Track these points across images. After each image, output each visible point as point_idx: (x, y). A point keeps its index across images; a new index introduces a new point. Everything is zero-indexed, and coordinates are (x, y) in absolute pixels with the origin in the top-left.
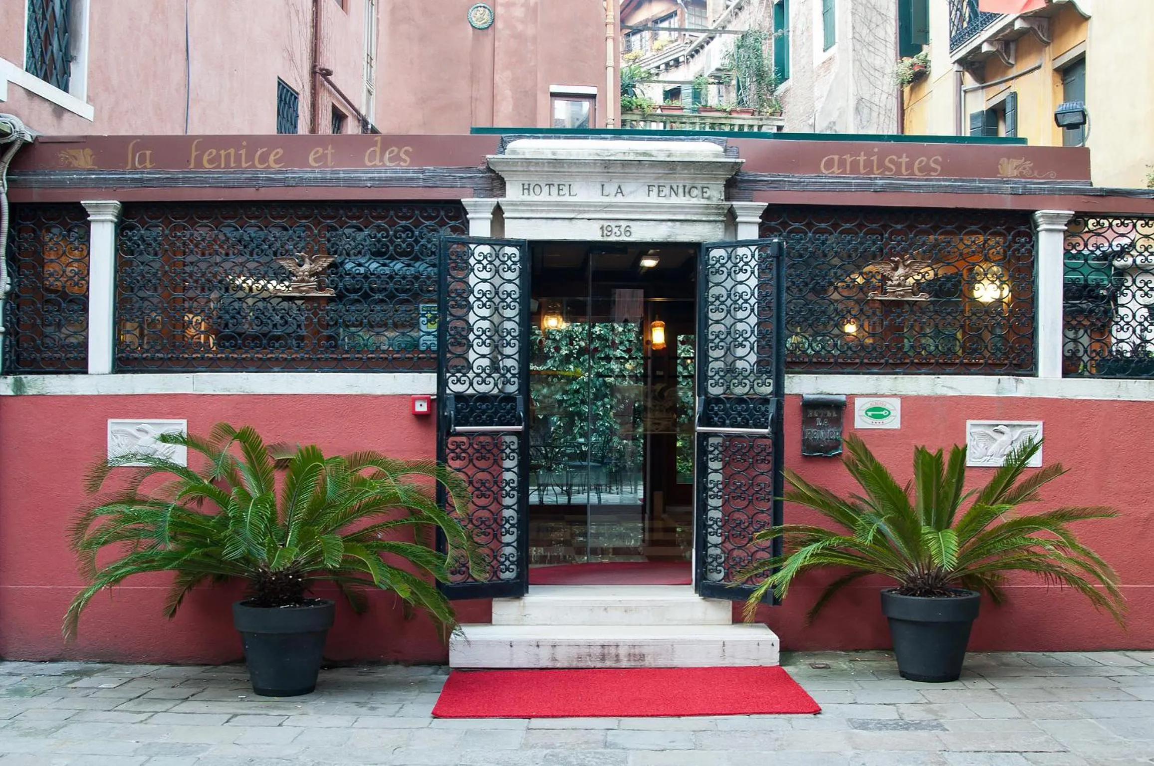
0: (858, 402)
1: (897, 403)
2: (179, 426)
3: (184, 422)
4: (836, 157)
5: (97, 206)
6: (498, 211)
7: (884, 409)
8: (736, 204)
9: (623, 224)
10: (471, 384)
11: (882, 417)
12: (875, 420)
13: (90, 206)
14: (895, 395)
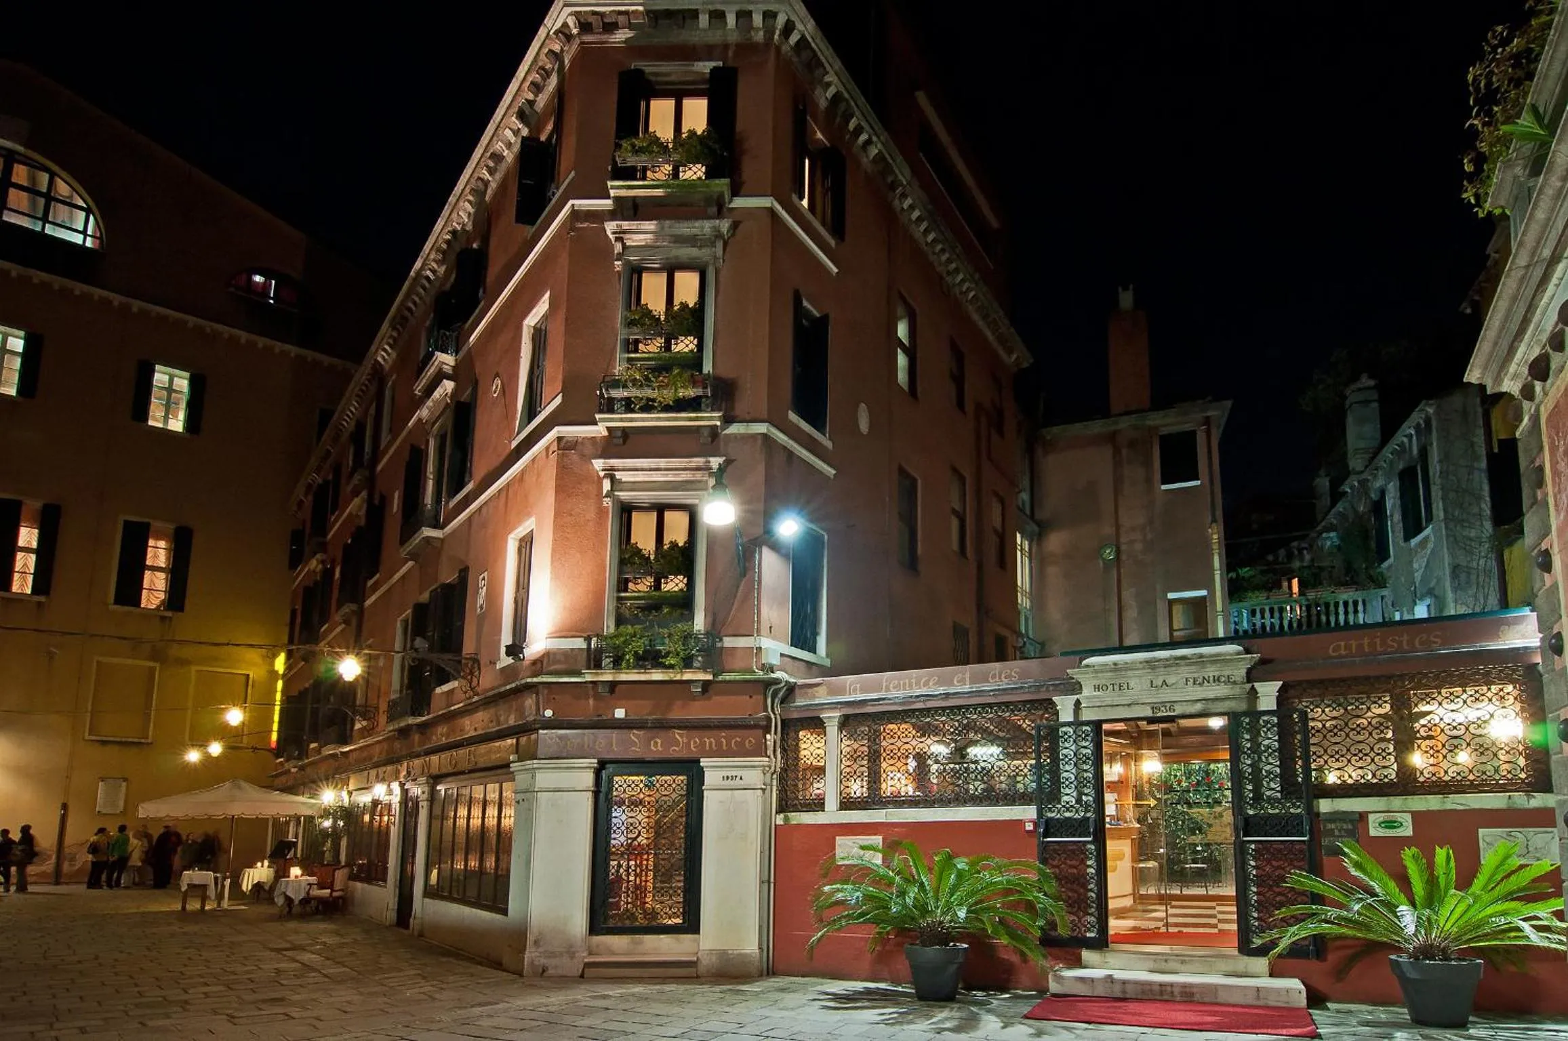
0: (1371, 817)
1: (1408, 817)
2: (877, 840)
3: (881, 837)
4: (1343, 644)
5: (830, 717)
6: (1078, 703)
7: (1395, 822)
8: (1257, 685)
9: (1168, 705)
10: (1059, 812)
11: (1395, 827)
12: (1387, 830)
13: (826, 718)
14: (1405, 812)
